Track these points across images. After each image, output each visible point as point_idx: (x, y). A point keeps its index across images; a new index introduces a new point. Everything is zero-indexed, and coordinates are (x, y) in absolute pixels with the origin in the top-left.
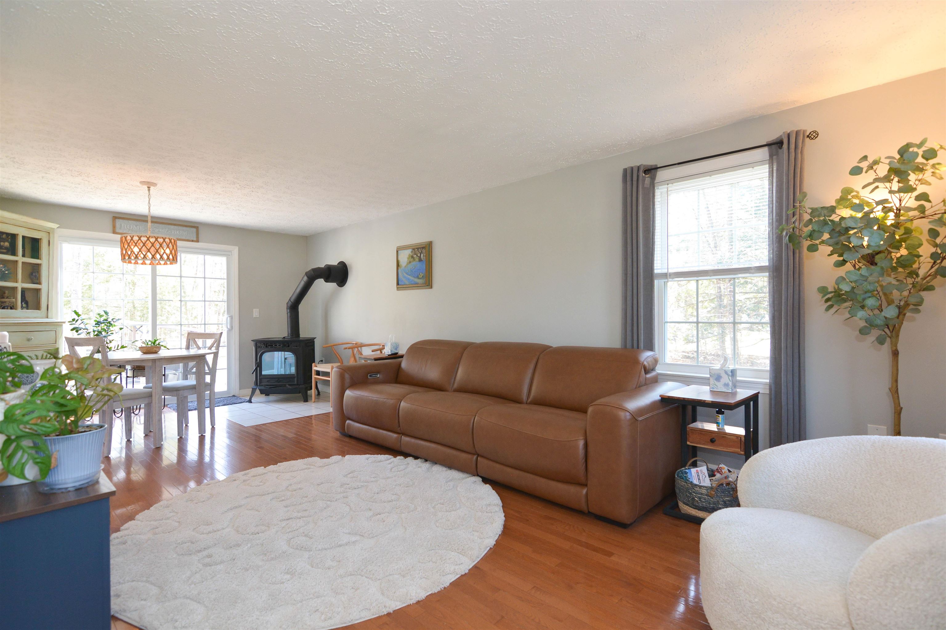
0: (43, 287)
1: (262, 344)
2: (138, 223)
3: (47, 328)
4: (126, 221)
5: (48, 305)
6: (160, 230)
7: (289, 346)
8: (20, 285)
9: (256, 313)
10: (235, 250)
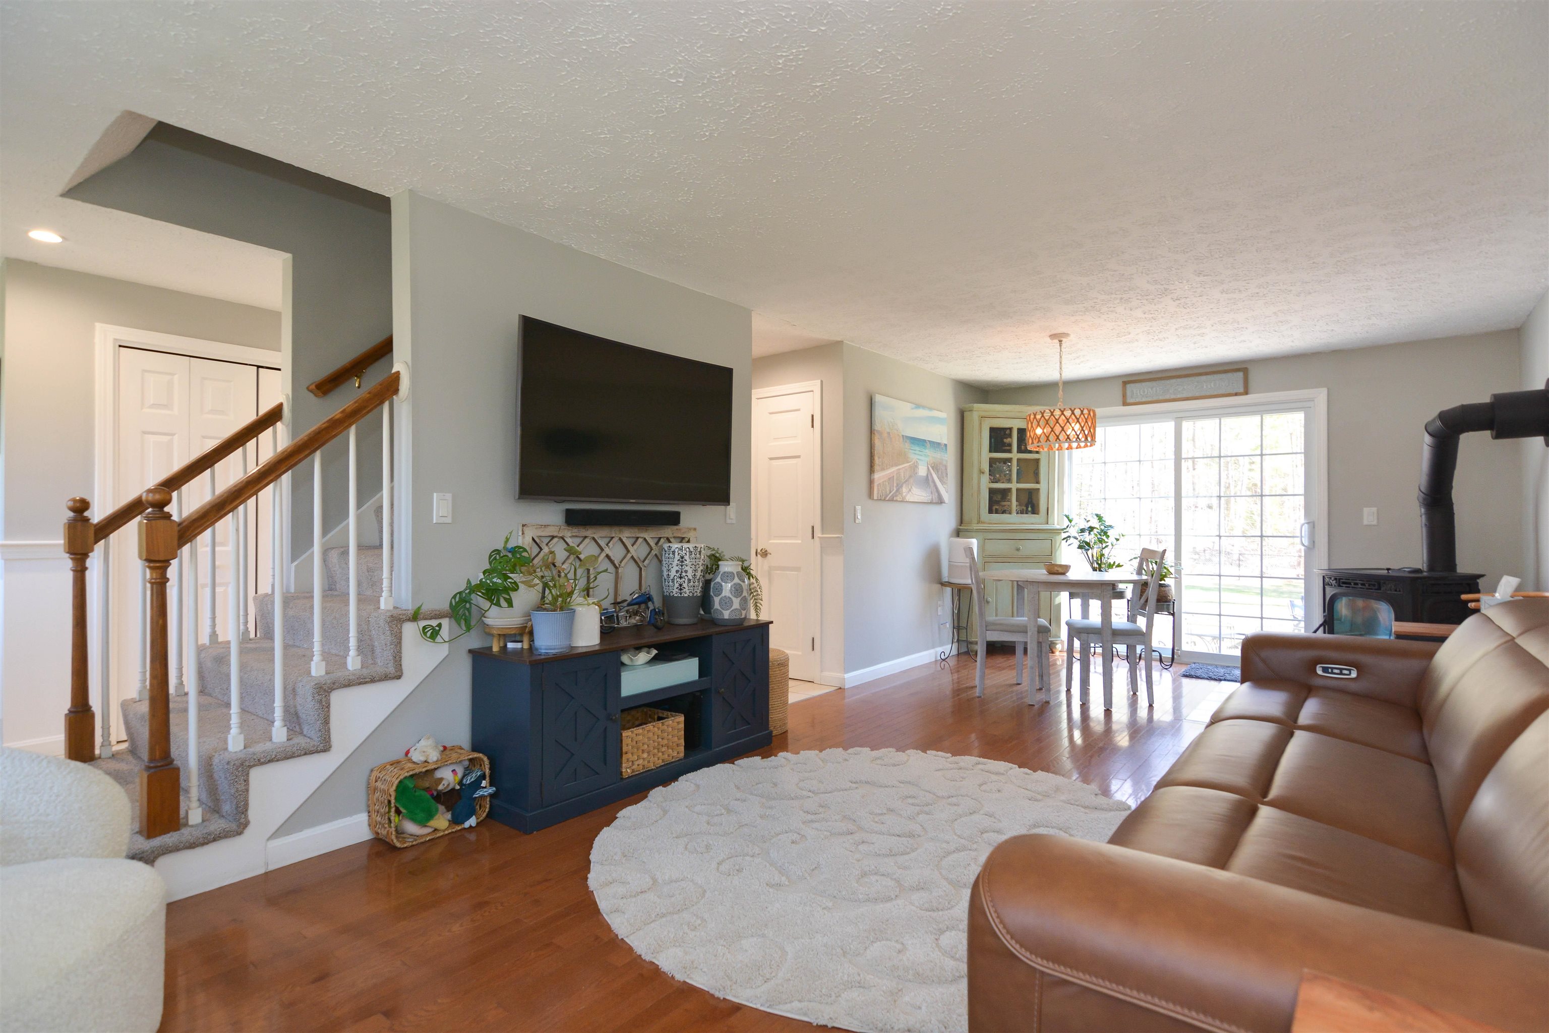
0: (1043, 486)
1: (1333, 579)
2: (1154, 383)
3: (1041, 536)
4: (1138, 385)
5: (1048, 508)
6: (1185, 387)
7: (1379, 589)
8: (1014, 486)
9: (1369, 516)
10: (1321, 396)
